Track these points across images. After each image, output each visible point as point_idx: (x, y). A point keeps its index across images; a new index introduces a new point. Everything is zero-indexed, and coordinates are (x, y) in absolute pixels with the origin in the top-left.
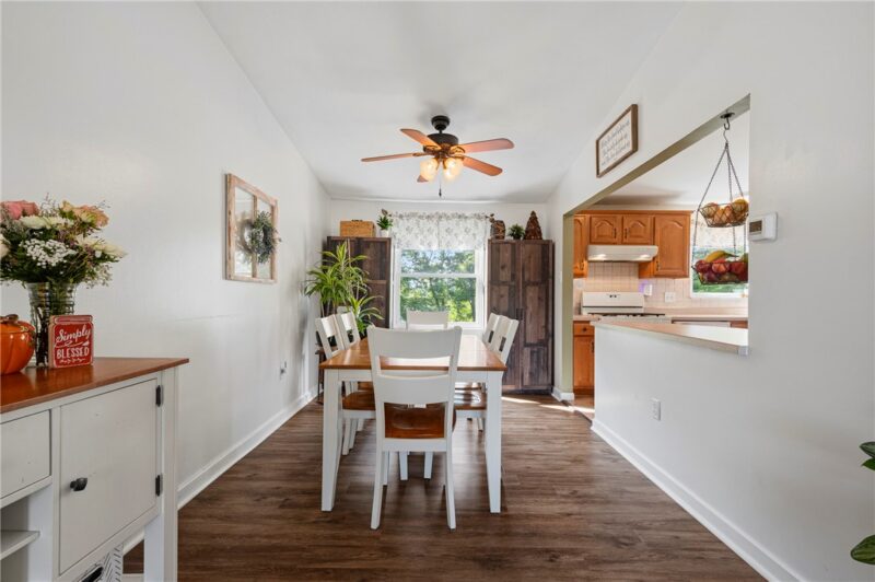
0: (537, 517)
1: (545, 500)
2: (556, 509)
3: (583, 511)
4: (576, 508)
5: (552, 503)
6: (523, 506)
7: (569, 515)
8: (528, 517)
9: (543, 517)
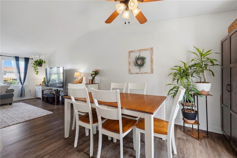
0: (53, 142)
1: (53, 149)
2: (48, 148)
3: (37, 153)
4: (40, 153)
5: (50, 149)
6: (59, 143)
7: (43, 149)
8: (56, 141)
9: (51, 143)
